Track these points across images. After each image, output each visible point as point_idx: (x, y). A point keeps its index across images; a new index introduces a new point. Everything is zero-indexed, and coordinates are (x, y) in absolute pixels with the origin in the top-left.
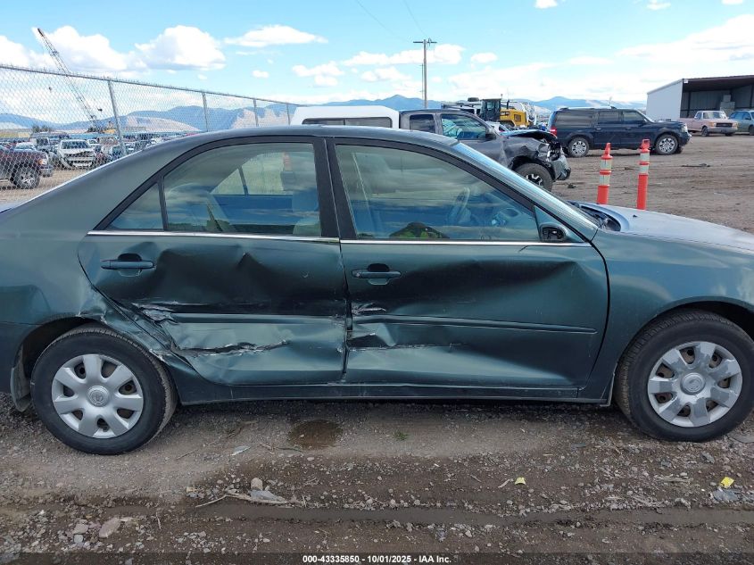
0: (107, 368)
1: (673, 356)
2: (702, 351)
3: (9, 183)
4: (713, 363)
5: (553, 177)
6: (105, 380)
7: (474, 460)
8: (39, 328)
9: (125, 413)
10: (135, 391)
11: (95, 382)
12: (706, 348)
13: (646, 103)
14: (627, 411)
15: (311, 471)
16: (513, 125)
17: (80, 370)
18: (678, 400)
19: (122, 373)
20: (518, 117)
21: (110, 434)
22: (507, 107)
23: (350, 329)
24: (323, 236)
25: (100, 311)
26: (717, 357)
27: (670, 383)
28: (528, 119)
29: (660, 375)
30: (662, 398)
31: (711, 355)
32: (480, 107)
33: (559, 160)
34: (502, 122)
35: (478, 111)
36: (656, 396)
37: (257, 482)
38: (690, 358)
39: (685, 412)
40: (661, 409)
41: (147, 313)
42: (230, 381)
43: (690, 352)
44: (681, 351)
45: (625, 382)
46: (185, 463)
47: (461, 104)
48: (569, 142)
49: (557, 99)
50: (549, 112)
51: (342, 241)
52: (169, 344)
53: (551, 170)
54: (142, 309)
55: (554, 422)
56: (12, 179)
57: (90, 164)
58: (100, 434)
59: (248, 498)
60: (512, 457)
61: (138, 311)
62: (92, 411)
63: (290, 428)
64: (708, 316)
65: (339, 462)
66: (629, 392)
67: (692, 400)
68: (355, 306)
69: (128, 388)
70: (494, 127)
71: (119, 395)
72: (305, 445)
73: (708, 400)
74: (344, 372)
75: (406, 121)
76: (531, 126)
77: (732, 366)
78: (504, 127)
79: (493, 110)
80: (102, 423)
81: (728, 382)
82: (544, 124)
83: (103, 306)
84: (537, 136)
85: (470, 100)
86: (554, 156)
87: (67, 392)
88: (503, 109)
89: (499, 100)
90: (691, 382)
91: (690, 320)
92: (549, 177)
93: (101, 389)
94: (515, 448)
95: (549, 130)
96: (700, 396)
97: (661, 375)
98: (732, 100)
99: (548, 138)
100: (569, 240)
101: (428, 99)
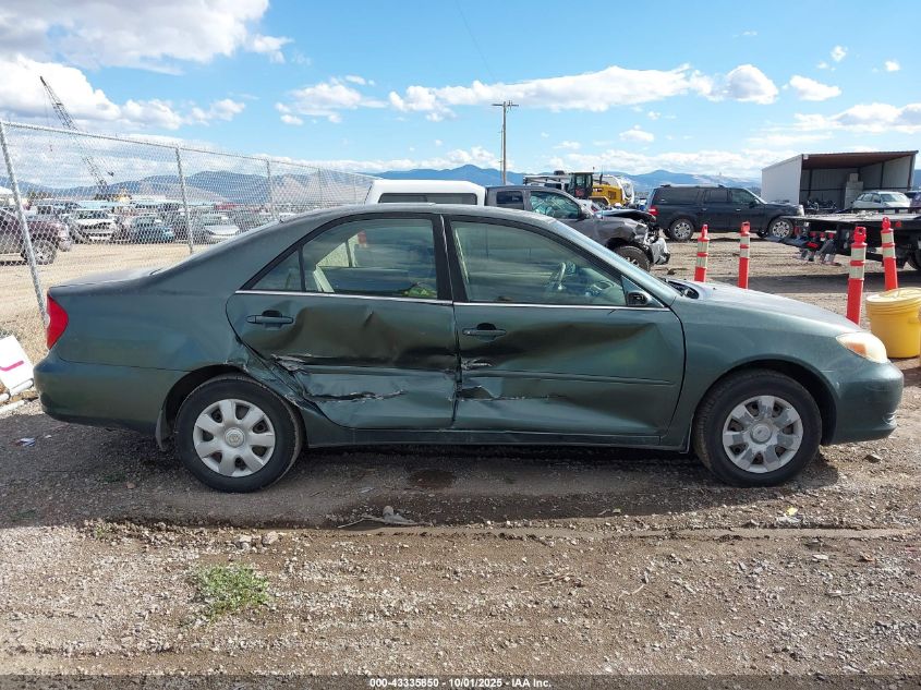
0: (241, 411)
1: (739, 411)
2: (763, 404)
3: (20, 258)
4: (776, 414)
5: (651, 260)
6: (239, 422)
7: (576, 497)
8: (186, 376)
9: (260, 451)
10: (267, 430)
11: (231, 425)
12: (767, 401)
13: (761, 181)
14: (709, 465)
15: (433, 503)
16: (606, 203)
17: (217, 416)
18: (750, 450)
19: (255, 414)
20: (613, 194)
21: (247, 473)
22: (600, 182)
23: (459, 382)
24: (439, 298)
25: (244, 360)
26: (778, 408)
27: (741, 436)
28: (624, 196)
29: (732, 429)
30: (737, 450)
31: (772, 406)
32: (568, 182)
33: (658, 242)
34: (595, 200)
35: (567, 186)
36: (731, 448)
37: (389, 509)
38: (755, 411)
39: (758, 460)
40: (737, 460)
41: (283, 364)
42: (353, 424)
43: (754, 406)
44: (747, 406)
45: (702, 440)
46: (318, 499)
47: (547, 178)
48: (672, 223)
49: (659, 174)
50: (650, 190)
51: (456, 304)
52: (301, 391)
53: (649, 254)
54: (279, 359)
55: (647, 472)
56: (22, 255)
57: (108, 238)
58: (237, 474)
59: (382, 520)
60: (609, 495)
61: (276, 362)
62: (230, 453)
63: (407, 475)
64: (764, 373)
65: (457, 498)
66: (706, 447)
67: (762, 448)
68: (464, 361)
69: (260, 427)
70: (586, 206)
71: (252, 434)
72: (425, 487)
73: (776, 447)
74: (453, 419)
75: (493, 199)
76: (626, 205)
77: (792, 414)
78: (596, 206)
79: (583, 185)
80: (239, 463)
81: (791, 429)
82: (642, 203)
83: (246, 356)
84: (634, 216)
85: (558, 173)
86: (652, 238)
87: (207, 436)
88: (595, 184)
89: (591, 174)
90: (760, 432)
91: (749, 378)
92: (646, 259)
93: (236, 431)
94: (611, 490)
95: (648, 210)
96: (769, 443)
97: (734, 430)
98: (859, 179)
99: (644, 218)
100: (650, 305)
101: (507, 170)
